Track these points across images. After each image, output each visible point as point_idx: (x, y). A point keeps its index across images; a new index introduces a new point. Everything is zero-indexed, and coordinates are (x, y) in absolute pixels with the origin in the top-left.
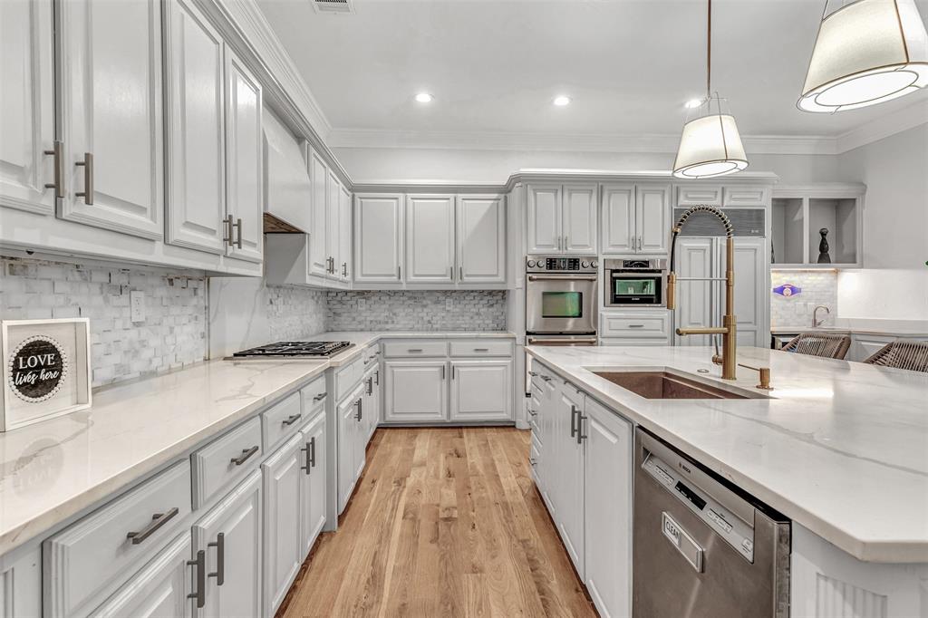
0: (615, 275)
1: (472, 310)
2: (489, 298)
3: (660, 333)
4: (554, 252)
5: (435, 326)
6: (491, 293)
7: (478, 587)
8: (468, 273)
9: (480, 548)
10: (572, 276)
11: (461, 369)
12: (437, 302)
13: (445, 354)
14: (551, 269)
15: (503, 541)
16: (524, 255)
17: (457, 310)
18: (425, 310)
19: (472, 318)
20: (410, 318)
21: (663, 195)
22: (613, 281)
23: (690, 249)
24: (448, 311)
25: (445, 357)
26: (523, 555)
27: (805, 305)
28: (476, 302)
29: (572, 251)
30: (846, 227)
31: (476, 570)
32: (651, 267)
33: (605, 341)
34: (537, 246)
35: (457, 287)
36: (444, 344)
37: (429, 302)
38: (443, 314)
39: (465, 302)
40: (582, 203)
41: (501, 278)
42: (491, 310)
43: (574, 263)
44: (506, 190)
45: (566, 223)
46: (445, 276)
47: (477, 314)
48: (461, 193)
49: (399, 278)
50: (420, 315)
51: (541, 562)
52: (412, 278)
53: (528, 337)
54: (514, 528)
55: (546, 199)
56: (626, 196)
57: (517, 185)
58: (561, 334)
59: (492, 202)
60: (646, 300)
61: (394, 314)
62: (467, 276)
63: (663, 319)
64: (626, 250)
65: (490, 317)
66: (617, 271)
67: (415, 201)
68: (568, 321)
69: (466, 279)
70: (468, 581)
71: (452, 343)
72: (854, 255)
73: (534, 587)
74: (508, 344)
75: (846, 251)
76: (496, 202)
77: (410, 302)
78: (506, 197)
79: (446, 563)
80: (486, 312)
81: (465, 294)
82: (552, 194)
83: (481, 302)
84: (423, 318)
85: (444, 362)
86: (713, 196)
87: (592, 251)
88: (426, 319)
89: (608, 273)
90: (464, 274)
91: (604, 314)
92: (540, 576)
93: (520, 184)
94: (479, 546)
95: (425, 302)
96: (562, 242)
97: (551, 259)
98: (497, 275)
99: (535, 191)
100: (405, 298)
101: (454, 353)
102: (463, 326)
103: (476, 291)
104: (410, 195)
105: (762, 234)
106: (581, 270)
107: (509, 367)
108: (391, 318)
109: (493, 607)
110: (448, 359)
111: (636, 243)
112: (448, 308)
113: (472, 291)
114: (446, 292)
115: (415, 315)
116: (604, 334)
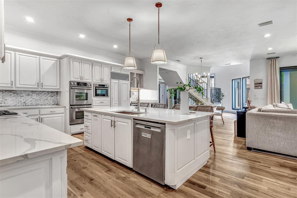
0: (96, 88)
1: (44, 98)
2: (51, 94)
3: (108, 104)
4: (79, 80)
5: (27, 104)
6: (52, 92)
7: (88, 170)
8: (45, 85)
9: (82, 164)
10: (85, 88)
11: (44, 119)
12: (28, 95)
13: (38, 114)
14: (78, 85)
15: (87, 161)
16: (69, 81)
17: (38, 98)
18: (22, 98)
19: (44, 101)
20: (15, 101)
21: (108, 68)
22: (96, 90)
23: (114, 83)
24: (34, 98)
25: (38, 115)
26: (95, 161)
27: (135, 97)
28: (46, 95)
29: (84, 81)
30: (141, 80)
31: (84, 168)
32: (106, 87)
33: (94, 107)
34: (73, 78)
35: (40, 90)
36: (38, 110)
37: (24, 95)
38: (31, 100)
39: (41, 95)
40: (87, 67)
41: (58, 87)
42: (52, 98)
43: (85, 84)
44: (60, 58)
45: (83, 72)
46: (35, 85)
47: (46, 99)
48: (42, 56)
49: (12, 85)
50: (20, 100)
51: (100, 161)
52: (18, 85)
53: (71, 106)
54: (87, 157)
55: (76, 64)
56: (99, 67)
57: (66, 58)
58: (81, 105)
59: (54, 61)
60: (104, 95)
61: (6, 100)
62: (44, 86)
63: (108, 100)
64: (99, 81)
65: (52, 101)
66: (97, 87)
67: (20, 56)
68: (84, 101)
69: (44, 87)
70: (85, 171)
71: (40, 110)
72: (143, 86)
73: (102, 166)
74: (63, 109)
75: (142, 85)
76: (56, 62)
77: (14, 95)
78: (60, 61)
79: (75, 170)
80: (50, 99)
81: (41, 92)
82: (78, 63)
83: (48, 95)
84: (21, 101)
85: (37, 117)
86: (119, 70)
87: (90, 81)
88: (23, 101)
89: (94, 87)
90: (43, 85)
91: (94, 99)
92: (102, 163)
93: (67, 58)
94: (81, 164)
95: (22, 95)
96: (81, 78)
97: (78, 83)
98: (57, 86)
99: (73, 61)
100: (11, 93)
101: (41, 113)
102: (40, 104)
103: (46, 91)
104: (17, 53)
105: (128, 80)
106: (87, 86)
107: (64, 117)
108: (3, 101)
109: (96, 172)
110: (39, 116)
111: (102, 80)
112: (33, 97)
113: (44, 91)
114: (33, 91)
115: (17, 100)
116: (94, 105)
